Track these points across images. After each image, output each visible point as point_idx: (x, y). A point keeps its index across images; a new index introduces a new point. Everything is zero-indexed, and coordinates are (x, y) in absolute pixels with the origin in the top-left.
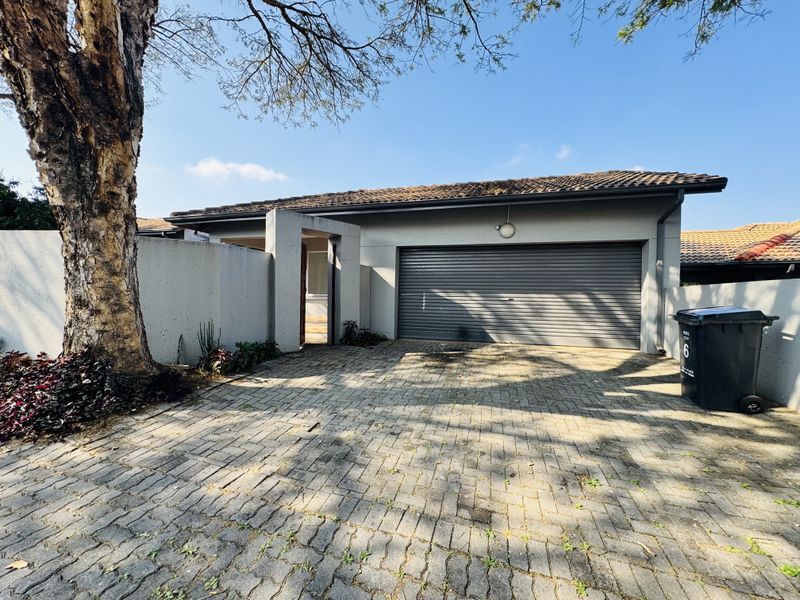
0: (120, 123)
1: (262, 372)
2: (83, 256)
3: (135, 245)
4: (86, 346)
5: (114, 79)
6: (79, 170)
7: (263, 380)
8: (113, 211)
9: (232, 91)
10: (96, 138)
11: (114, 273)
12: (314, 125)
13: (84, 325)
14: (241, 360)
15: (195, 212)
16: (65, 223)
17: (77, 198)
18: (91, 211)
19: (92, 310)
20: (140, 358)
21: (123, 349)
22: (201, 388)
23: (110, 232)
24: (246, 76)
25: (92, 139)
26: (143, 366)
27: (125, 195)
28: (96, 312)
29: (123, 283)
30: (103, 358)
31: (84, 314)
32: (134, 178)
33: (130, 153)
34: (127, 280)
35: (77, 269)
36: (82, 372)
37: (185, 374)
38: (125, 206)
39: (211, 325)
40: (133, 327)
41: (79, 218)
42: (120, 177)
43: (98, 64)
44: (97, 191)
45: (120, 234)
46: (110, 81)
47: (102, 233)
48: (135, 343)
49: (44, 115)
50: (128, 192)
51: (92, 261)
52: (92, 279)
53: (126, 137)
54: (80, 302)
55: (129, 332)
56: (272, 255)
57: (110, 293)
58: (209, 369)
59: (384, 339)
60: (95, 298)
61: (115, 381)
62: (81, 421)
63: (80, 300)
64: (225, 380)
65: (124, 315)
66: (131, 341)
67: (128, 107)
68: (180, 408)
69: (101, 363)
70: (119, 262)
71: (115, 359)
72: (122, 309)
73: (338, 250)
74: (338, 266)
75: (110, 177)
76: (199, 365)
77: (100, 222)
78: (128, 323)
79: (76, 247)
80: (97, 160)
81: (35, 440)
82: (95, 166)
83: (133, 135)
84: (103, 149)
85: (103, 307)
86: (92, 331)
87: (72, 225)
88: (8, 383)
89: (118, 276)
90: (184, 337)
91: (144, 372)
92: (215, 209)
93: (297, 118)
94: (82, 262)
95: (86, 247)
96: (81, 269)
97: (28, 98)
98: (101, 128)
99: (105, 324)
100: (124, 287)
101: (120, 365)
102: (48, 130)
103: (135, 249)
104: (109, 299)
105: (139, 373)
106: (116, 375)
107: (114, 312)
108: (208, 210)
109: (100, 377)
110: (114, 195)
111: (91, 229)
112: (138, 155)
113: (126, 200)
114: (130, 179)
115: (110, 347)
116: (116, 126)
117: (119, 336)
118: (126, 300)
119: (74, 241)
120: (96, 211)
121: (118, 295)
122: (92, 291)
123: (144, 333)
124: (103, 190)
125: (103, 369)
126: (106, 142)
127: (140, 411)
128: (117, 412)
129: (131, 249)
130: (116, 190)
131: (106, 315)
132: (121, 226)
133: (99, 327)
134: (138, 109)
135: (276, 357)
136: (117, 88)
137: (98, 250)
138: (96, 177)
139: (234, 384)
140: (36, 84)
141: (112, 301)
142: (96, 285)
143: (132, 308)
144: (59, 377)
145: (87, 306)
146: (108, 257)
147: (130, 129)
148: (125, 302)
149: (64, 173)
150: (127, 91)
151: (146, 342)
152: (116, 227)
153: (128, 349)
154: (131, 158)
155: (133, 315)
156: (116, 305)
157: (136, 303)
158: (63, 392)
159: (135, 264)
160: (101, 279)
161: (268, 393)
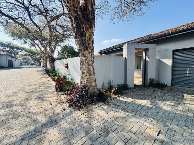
0: (90, 23)
1: (125, 95)
2: (83, 61)
3: (94, 57)
4: (84, 84)
5: (89, 9)
6: (82, 39)
7: (126, 98)
8: (89, 48)
9: (111, 18)
10: (85, 29)
11: (89, 65)
12: (134, 19)
13: (84, 79)
14: (119, 90)
15: (104, 50)
16: (80, 53)
17: (82, 46)
18: (85, 49)
19: (85, 75)
20: (95, 88)
21: (91, 86)
22: (109, 99)
23: (88, 54)
24: (115, 12)
25: (84, 29)
26: (95, 90)
27: (91, 44)
28: (86, 76)
29: (91, 68)
30: (87, 87)
31: (84, 76)
32: (93, 39)
33: (92, 31)
34: (92, 67)
35: (82, 65)
36: (83, 91)
37: (104, 93)
38: (91, 47)
39: (110, 79)
40: (93, 80)
41: (82, 51)
42: (90, 39)
43: (85, 6)
44: (86, 44)
45: (90, 55)
46: (88, 10)
47: (87, 55)
48: (94, 84)
49: (76, 27)
50: (92, 43)
51: (85, 62)
52: (85, 67)
53: (91, 27)
54: (83, 73)
55: (93, 81)
56: (126, 58)
57: (89, 70)
58: (110, 92)
59: (166, 86)
60: (85, 72)
61: (90, 94)
62: (83, 105)
63: (83, 72)
64: (115, 97)
65: (91, 77)
66: (93, 83)
67: (92, 17)
68: (104, 105)
69: (87, 89)
70: (90, 62)
71: (90, 88)
72: (91, 75)
73: (147, 54)
74: (147, 59)
75: (88, 39)
76: (108, 90)
77: (86, 52)
78: (92, 78)
79: (82, 59)
80: (85, 35)
81: (75, 108)
82: (85, 37)
83: (93, 26)
84: (87, 32)
85: (87, 74)
86: (85, 80)
87: (81, 54)
88: (72, 90)
89: (90, 66)
90: (104, 82)
91: (96, 92)
92: (108, 48)
93: (128, 18)
94: (83, 63)
95: (84, 59)
96: (83, 65)
97: (73, 24)
98: (86, 26)
99: (88, 79)
100: (91, 69)
101: (91, 90)
102: (77, 30)
103: (94, 58)
104: (88, 72)
105: (95, 92)
106: (90, 92)
107: (89, 76)
108: (107, 49)
109: (87, 93)
110: (89, 44)
111: (85, 54)
112: (94, 32)
113: (92, 45)
114: (92, 39)
115: (89, 85)
116: (89, 24)
117: (90, 82)
118: (92, 72)
119: (81, 57)
120: (86, 49)
121: (90, 71)
122: (85, 70)
123: (96, 81)
124: (87, 43)
125: (87, 90)
126: (87, 29)
127: (95, 104)
128: (90, 103)
129: (93, 58)
130: (89, 42)
131: (88, 77)
132: (90, 52)
133: (86, 79)
134: (94, 18)
135: (128, 90)
136: (89, 12)
137: (86, 59)
138: (85, 40)
139: (118, 98)
140: (75, 20)
141: (89, 73)
142: (86, 68)
143: (93, 75)
144: (80, 91)
145: (84, 74)
146: (88, 61)
147: (92, 24)
148: (92, 73)
149: (79, 40)
150: (91, 13)
151: (96, 84)
152: (90, 53)
153: (92, 86)
154: (92, 33)
155: (93, 76)
156: (90, 74)
157: (94, 73)
158: (80, 95)
159: (94, 63)
160: (87, 67)
161: (129, 104)
